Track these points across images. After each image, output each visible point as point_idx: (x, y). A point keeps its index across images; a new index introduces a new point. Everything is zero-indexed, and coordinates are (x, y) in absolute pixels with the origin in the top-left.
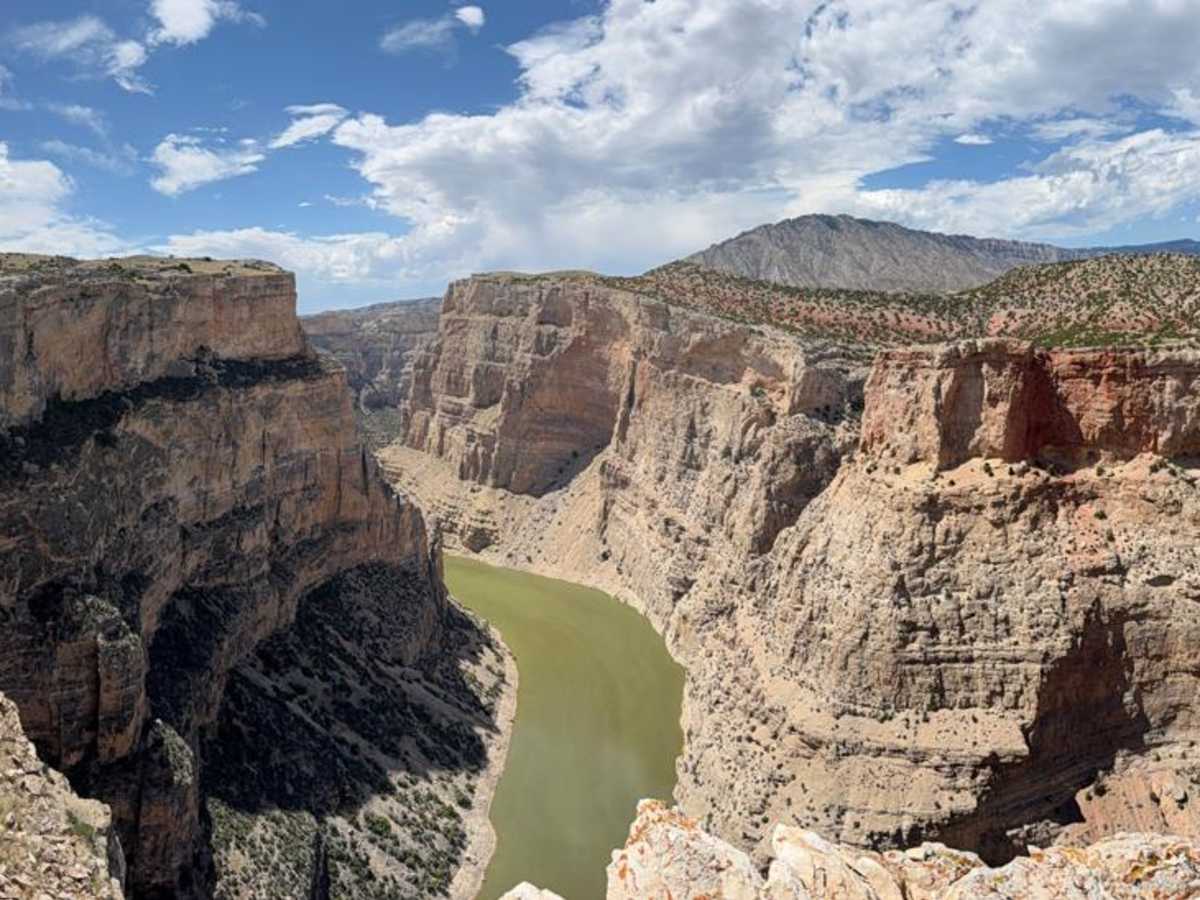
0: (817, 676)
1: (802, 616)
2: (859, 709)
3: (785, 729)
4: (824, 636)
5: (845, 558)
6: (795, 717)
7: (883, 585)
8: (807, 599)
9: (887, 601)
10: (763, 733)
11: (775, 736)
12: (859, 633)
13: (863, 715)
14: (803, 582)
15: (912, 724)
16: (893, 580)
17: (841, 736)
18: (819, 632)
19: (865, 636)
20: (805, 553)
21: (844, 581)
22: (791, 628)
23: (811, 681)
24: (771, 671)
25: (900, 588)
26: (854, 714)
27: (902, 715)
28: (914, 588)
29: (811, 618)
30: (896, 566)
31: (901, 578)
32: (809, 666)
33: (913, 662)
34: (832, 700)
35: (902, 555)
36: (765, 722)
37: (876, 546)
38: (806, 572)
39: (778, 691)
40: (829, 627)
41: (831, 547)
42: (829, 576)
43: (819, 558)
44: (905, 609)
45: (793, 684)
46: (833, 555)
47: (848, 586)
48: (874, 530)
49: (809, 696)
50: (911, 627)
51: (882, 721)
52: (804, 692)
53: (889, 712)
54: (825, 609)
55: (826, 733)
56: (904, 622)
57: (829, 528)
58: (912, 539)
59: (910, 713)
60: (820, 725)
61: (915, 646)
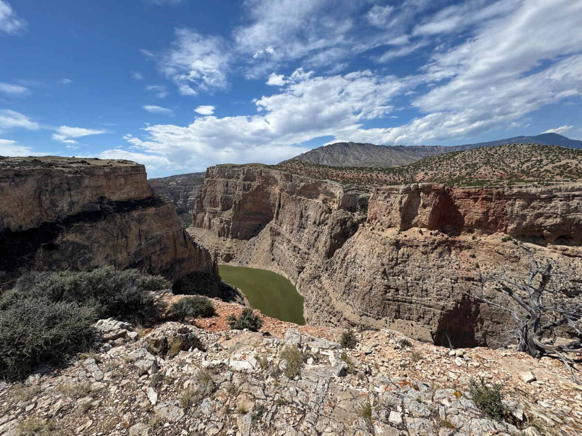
0: (353, 301)
1: (347, 280)
2: (369, 314)
3: (342, 319)
4: (355, 287)
5: (363, 260)
6: (347, 314)
7: (378, 271)
8: (349, 274)
9: (379, 277)
10: (334, 320)
11: (339, 321)
12: (369, 287)
13: (370, 316)
14: (347, 268)
15: (388, 322)
16: (382, 270)
17: (363, 323)
18: (354, 286)
19: (371, 289)
20: (347, 258)
21: (363, 268)
22: (343, 284)
23: (351, 303)
24: (336, 299)
25: (384, 272)
26: (367, 316)
27: (384, 319)
28: (390, 273)
29: (350, 281)
30: (383, 265)
31: (385, 269)
32: (350, 298)
33: (389, 300)
34: (359, 310)
35: (385, 260)
36: (335, 316)
37: (375, 256)
38: (348, 265)
39: (339, 306)
40: (357, 284)
41: (357, 256)
42: (357, 266)
43: (353, 260)
44: (386, 280)
45: (344, 303)
46: (358, 259)
47: (364, 270)
48: (374, 251)
49: (351, 308)
50: (388, 287)
51: (377, 319)
52: (348, 306)
53: (380, 317)
54: (356, 278)
55: (357, 321)
56: (386, 285)
57: (356, 249)
58: (389, 255)
59: (387, 318)
60: (355, 318)
61: (390, 294)
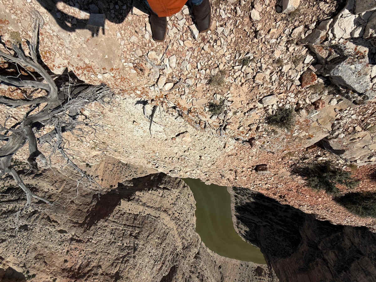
0: (162, 227)
1: (164, 245)
2: (154, 218)
3: (171, 215)
4: (159, 238)
5: (148, 262)
6: (168, 218)
7: (139, 251)
8: (161, 250)
9: (140, 246)
10: (177, 215)
11: (174, 214)
12: (149, 238)
13: (153, 216)
14: (162, 255)
15: (143, 212)
16: (136, 252)
17: (159, 212)
18: (160, 239)
19: (148, 237)
20: (160, 265)
21: (151, 254)
22: (167, 241)
23: (164, 226)
24: (173, 230)
25: (135, 249)
26: (155, 217)
27: (145, 215)
28: (132, 249)
29: (161, 243)
30: (134, 257)
31: (134, 253)
32: (164, 230)
33: (138, 227)
34: (160, 221)
35: (131, 261)
36: (176, 217)
37: (138, 266)
38: (161, 259)
39: (172, 225)
40: (157, 240)
41: (152, 267)
42: (154, 257)
43: (156, 263)
44: (136, 243)
45: (168, 226)
46: (152, 264)
47: (149, 252)
48: (137, 271)
49: (165, 222)
50: (136, 237)
51: (150, 214)
52: (166, 224)
53: (147, 216)
54: (157, 246)
55: (162, 213)
56: (137, 239)
57: (151, 274)
58: (127, 266)
59: (143, 215)
60: (163, 215)
61: (137, 231)
